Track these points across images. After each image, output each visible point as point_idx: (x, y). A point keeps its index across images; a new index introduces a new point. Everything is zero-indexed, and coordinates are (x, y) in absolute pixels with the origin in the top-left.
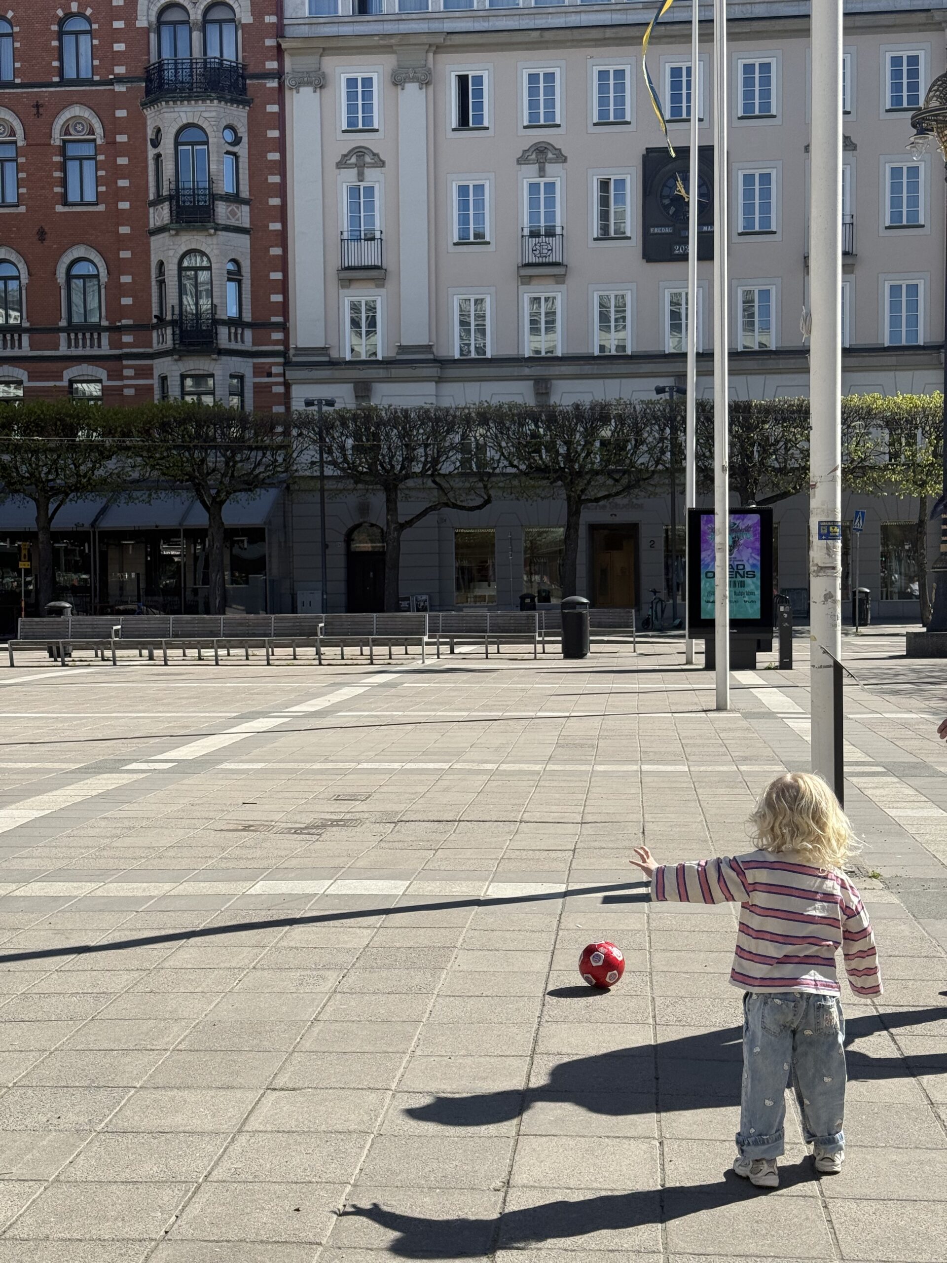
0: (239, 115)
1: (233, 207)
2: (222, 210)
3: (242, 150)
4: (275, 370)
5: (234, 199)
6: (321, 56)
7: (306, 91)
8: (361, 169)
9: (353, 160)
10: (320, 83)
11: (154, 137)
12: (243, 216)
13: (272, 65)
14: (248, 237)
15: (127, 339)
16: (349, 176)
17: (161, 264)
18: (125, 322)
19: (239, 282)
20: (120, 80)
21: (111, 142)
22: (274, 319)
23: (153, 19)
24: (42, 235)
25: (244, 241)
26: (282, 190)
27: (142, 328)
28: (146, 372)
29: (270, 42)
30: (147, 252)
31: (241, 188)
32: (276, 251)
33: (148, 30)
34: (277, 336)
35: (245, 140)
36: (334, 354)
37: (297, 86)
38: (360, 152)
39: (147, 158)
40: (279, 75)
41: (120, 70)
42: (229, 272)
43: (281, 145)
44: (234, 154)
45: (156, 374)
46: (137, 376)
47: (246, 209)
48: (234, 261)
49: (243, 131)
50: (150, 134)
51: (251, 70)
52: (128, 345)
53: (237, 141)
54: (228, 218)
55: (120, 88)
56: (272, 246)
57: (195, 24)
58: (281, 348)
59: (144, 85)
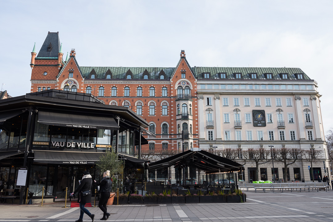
0: (191, 103)
1: (191, 116)
3: (192, 108)
4: (197, 142)
6: (203, 95)
7: (201, 100)
9: (208, 110)
10: (203, 98)
12: (192, 118)
13: (196, 95)
14: (192, 121)
15: (172, 136)
16: (208, 112)
17: (179, 125)
18: (172, 134)
19: (191, 128)
22: (196, 134)
23: (177, 88)
24: (158, 120)
26: (197, 114)
27: (175, 135)
28: (176, 142)
30: (176, 123)
31: (191, 113)
32: (197, 123)
33: (176, 90)
34: (197, 136)
36: (206, 140)
39: (176, 109)
40: (197, 97)
41: (172, 95)
42: (190, 126)
43: (197, 107)
45: (177, 142)
46: (174, 143)
48: (191, 124)
49: (192, 105)
50: (177, 105)
51: (192, 96)
52: (173, 137)
54: (190, 118)
55: (172, 98)
57: (184, 89)
58: (198, 138)
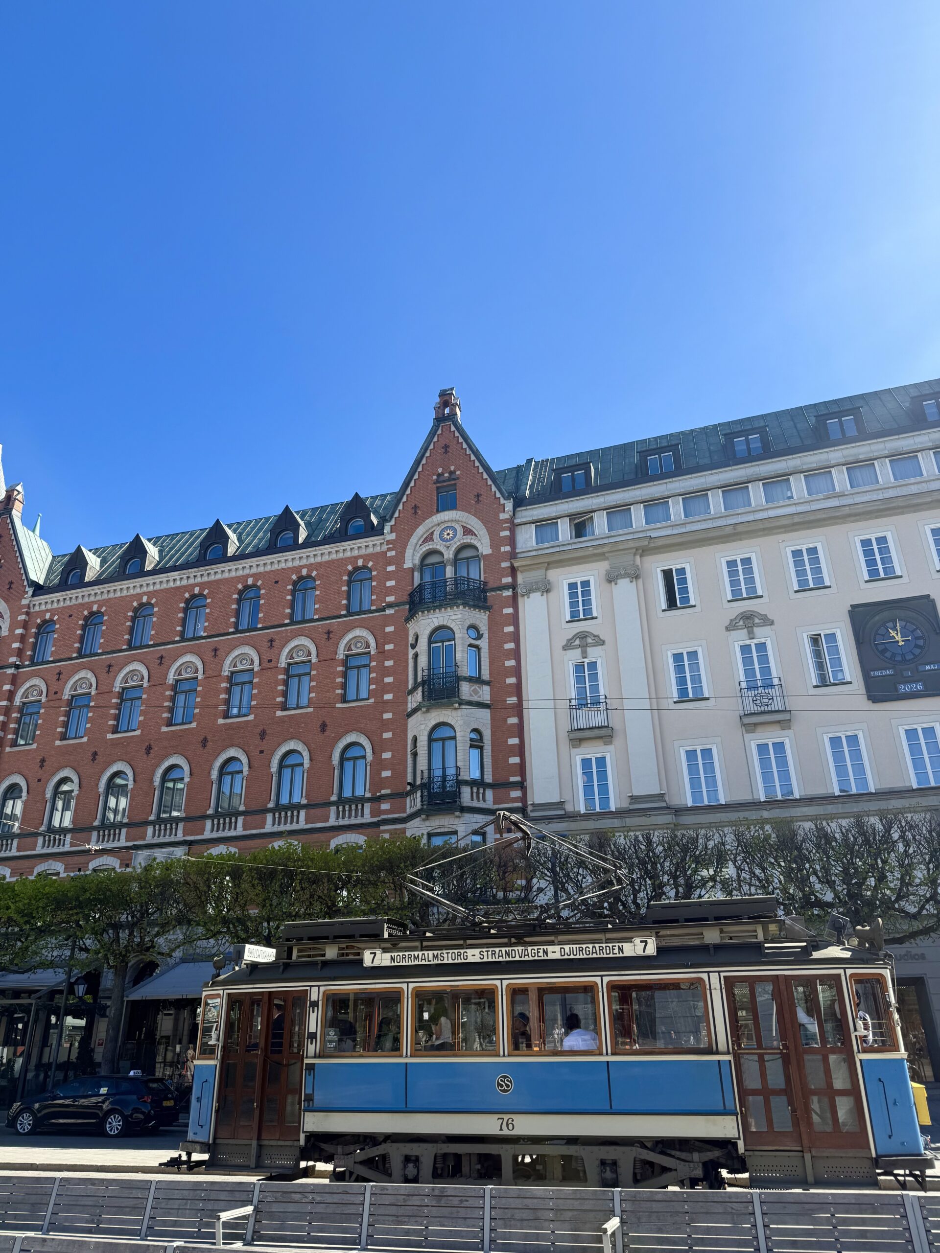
0: (481, 618)
1: (476, 686)
2: (466, 690)
3: (484, 643)
5: (477, 680)
6: (547, 569)
7: (536, 596)
8: (584, 647)
9: (577, 642)
10: (546, 589)
11: (414, 642)
12: (485, 694)
13: (508, 580)
14: (488, 711)
15: (385, 806)
16: (575, 655)
17: (415, 739)
18: (383, 792)
19: (481, 748)
20: (390, 605)
21: (381, 652)
22: (512, 779)
23: (417, 561)
24: (323, 727)
25: (485, 714)
26: (517, 671)
27: (398, 796)
29: (505, 565)
30: (405, 731)
31: (483, 672)
32: (513, 720)
33: (412, 570)
34: (516, 794)
35: (486, 635)
36: (569, 808)
37: (528, 593)
38: (583, 636)
39: (407, 658)
40: (513, 586)
41: (391, 599)
42: (471, 740)
43: (516, 637)
44: (477, 647)
47: (487, 689)
48: (476, 730)
49: (484, 629)
50: (411, 640)
51: (491, 585)
52: (386, 812)
53: (479, 636)
54: (471, 695)
55: (389, 611)
56: (509, 717)
57: (448, 560)
58: (519, 805)
59: (408, 607)
